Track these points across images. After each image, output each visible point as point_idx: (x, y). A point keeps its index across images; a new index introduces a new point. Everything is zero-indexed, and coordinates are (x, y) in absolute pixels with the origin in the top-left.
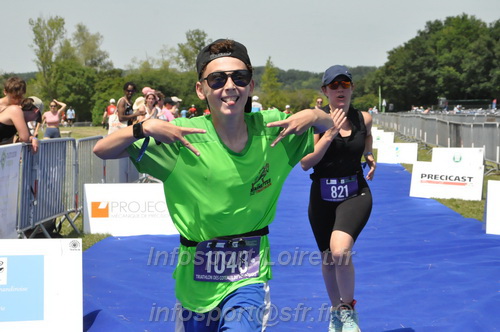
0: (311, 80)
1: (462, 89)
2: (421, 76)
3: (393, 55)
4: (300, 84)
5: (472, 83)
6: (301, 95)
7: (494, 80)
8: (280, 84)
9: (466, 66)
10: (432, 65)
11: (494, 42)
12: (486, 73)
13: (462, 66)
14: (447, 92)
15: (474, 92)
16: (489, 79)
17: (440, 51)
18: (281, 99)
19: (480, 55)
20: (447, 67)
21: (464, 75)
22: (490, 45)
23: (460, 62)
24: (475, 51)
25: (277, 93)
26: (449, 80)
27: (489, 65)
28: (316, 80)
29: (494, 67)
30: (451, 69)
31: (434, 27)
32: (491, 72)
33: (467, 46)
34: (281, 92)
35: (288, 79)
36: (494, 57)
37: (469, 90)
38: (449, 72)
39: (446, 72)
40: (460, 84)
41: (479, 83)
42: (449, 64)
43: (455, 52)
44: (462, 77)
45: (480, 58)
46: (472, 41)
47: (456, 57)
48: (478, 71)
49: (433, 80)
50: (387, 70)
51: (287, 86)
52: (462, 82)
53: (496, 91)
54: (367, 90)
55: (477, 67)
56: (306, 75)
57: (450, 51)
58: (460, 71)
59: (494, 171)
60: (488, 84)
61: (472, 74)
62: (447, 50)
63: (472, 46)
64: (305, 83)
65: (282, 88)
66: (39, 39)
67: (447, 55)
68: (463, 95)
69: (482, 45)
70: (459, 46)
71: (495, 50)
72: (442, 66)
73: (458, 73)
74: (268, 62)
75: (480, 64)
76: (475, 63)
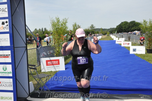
2: (121, 29)
3: (117, 26)
6: (105, 32)
8: (103, 31)
9: (126, 28)
10: (122, 27)
22: (129, 25)
26: (124, 29)
27: (129, 27)
31: (122, 23)
33: (126, 25)
44: (126, 29)
49: (122, 29)
50: (116, 28)
56: (106, 29)
60: (129, 30)
61: (127, 28)
66: (73, 27)
67: (124, 26)
74: (101, 28)
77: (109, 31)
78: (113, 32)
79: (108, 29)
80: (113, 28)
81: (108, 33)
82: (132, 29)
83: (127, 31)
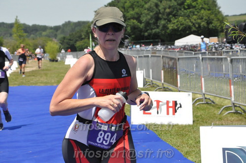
0: (48, 31)
1: (142, 34)
4: (41, 34)
5: (148, 30)
6: (40, 41)
7: (161, 27)
8: (25, 34)
9: (144, 19)
11: (159, 3)
12: (155, 23)
13: (141, 19)
14: (133, 36)
15: (149, 35)
16: (158, 27)
17: (127, 10)
18: (27, 45)
19: (152, 12)
20: (132, 20)
21: (143, 25)
22: (157, 5)
23: (140, 17)
24: (148, 10)
25: (24, 40)
26: (134, 28)
28: (51, 31)
29: (161, 19)
30: (135, 21)
32: (159, 22)
33: (143, 6)
34: (27, 39)
35: (32, 31)
36: (160, 13)
37: (146, 34)
38: (133, 23)
39: (132, 24)
40: (141, 31)
41: (152, 29)
42: (134, 18)
43: (137, 10)
44: (142, 26)
45: (151, 14)
46: (146, 3)
47: (137, 14)
48: (151, 22)
51: (32, 36)
52: (142, 29)
53: (162, 34)
54: (83, 37)
55: (150, 20)
56: (44, 28)
57: (133, 9)
58: (141, 22)
59: (150, 85)
60: (157, 30)
61: (148, 24)
62: (131, 9)
63: (146, 6)
64: (44, 33)
65: (28, 37)
67: (132, 12)
68: (143, 37)
69: (152, 6)
70: (138, 6)
71: (160, 8)
72: (129, 19)
73: (139, 24)
74: (16, 20)
75: (152, 18)
76: (149, 17)
77: (60, 36)
78: (78, 44)
79: (57, 28)
80: (80, 24)
81: (53, 44)
82: (171, 26)
83: (148, 38)
